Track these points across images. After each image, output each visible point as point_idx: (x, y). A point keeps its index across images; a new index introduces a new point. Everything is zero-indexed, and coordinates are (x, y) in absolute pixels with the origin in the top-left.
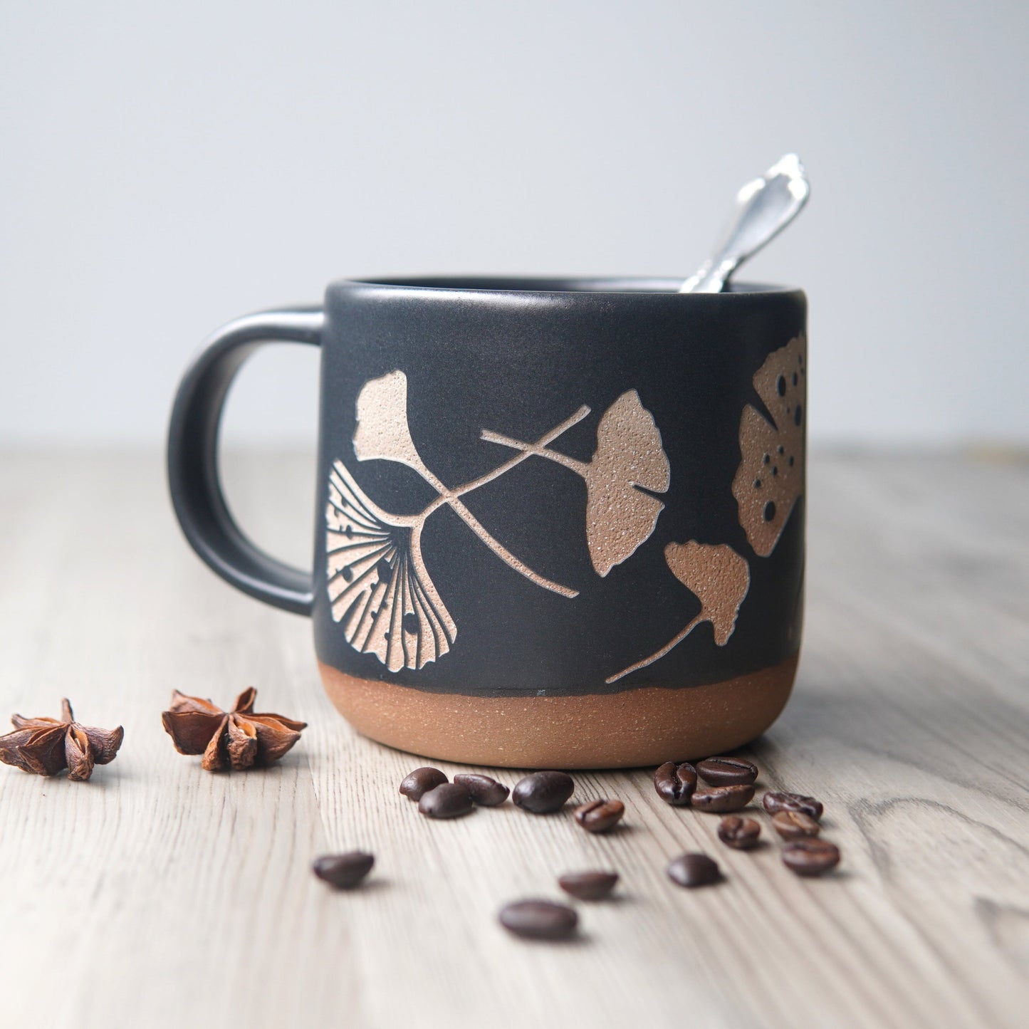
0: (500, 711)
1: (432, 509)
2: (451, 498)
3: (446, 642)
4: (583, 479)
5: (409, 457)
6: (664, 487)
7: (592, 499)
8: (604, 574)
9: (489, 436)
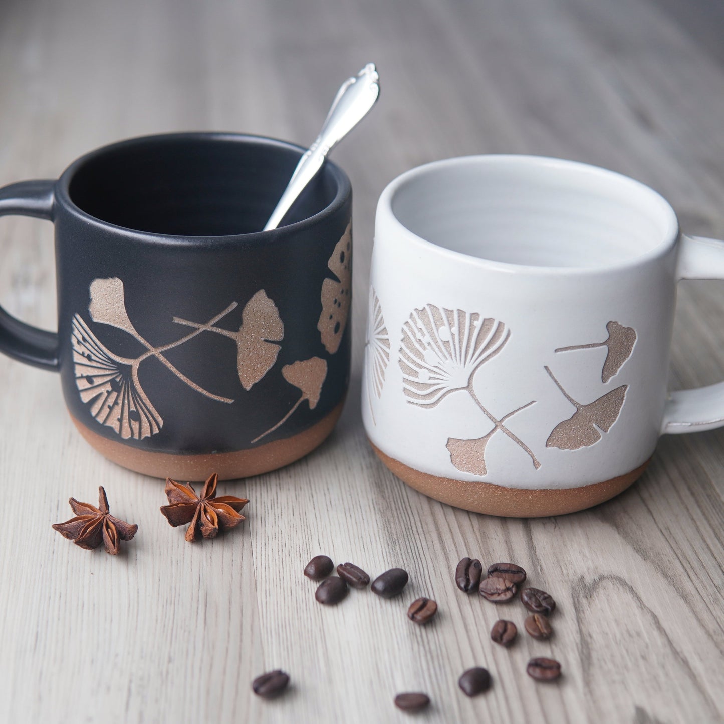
0: (190, 462)
1: (144, 357)
2: (154, 352)
3: (156, 427)
4: (235, 341)
5: (127, 326)
6: (280, 336)
7: (240, 351)
8: (248, 389)
9: (177, 320)
